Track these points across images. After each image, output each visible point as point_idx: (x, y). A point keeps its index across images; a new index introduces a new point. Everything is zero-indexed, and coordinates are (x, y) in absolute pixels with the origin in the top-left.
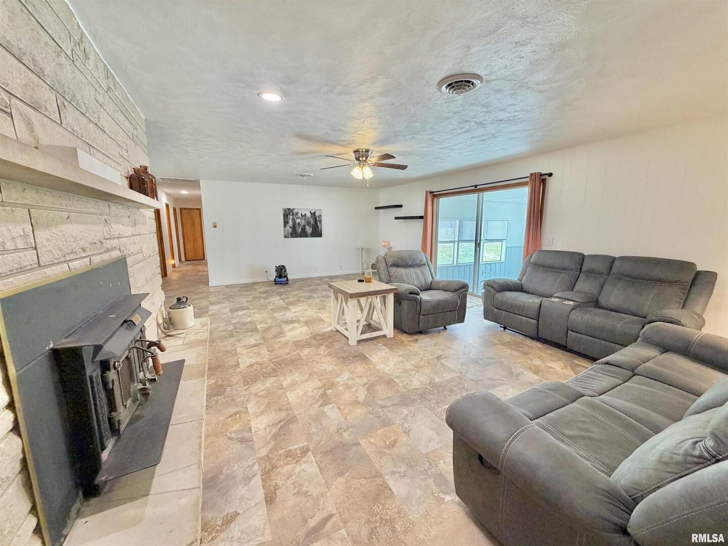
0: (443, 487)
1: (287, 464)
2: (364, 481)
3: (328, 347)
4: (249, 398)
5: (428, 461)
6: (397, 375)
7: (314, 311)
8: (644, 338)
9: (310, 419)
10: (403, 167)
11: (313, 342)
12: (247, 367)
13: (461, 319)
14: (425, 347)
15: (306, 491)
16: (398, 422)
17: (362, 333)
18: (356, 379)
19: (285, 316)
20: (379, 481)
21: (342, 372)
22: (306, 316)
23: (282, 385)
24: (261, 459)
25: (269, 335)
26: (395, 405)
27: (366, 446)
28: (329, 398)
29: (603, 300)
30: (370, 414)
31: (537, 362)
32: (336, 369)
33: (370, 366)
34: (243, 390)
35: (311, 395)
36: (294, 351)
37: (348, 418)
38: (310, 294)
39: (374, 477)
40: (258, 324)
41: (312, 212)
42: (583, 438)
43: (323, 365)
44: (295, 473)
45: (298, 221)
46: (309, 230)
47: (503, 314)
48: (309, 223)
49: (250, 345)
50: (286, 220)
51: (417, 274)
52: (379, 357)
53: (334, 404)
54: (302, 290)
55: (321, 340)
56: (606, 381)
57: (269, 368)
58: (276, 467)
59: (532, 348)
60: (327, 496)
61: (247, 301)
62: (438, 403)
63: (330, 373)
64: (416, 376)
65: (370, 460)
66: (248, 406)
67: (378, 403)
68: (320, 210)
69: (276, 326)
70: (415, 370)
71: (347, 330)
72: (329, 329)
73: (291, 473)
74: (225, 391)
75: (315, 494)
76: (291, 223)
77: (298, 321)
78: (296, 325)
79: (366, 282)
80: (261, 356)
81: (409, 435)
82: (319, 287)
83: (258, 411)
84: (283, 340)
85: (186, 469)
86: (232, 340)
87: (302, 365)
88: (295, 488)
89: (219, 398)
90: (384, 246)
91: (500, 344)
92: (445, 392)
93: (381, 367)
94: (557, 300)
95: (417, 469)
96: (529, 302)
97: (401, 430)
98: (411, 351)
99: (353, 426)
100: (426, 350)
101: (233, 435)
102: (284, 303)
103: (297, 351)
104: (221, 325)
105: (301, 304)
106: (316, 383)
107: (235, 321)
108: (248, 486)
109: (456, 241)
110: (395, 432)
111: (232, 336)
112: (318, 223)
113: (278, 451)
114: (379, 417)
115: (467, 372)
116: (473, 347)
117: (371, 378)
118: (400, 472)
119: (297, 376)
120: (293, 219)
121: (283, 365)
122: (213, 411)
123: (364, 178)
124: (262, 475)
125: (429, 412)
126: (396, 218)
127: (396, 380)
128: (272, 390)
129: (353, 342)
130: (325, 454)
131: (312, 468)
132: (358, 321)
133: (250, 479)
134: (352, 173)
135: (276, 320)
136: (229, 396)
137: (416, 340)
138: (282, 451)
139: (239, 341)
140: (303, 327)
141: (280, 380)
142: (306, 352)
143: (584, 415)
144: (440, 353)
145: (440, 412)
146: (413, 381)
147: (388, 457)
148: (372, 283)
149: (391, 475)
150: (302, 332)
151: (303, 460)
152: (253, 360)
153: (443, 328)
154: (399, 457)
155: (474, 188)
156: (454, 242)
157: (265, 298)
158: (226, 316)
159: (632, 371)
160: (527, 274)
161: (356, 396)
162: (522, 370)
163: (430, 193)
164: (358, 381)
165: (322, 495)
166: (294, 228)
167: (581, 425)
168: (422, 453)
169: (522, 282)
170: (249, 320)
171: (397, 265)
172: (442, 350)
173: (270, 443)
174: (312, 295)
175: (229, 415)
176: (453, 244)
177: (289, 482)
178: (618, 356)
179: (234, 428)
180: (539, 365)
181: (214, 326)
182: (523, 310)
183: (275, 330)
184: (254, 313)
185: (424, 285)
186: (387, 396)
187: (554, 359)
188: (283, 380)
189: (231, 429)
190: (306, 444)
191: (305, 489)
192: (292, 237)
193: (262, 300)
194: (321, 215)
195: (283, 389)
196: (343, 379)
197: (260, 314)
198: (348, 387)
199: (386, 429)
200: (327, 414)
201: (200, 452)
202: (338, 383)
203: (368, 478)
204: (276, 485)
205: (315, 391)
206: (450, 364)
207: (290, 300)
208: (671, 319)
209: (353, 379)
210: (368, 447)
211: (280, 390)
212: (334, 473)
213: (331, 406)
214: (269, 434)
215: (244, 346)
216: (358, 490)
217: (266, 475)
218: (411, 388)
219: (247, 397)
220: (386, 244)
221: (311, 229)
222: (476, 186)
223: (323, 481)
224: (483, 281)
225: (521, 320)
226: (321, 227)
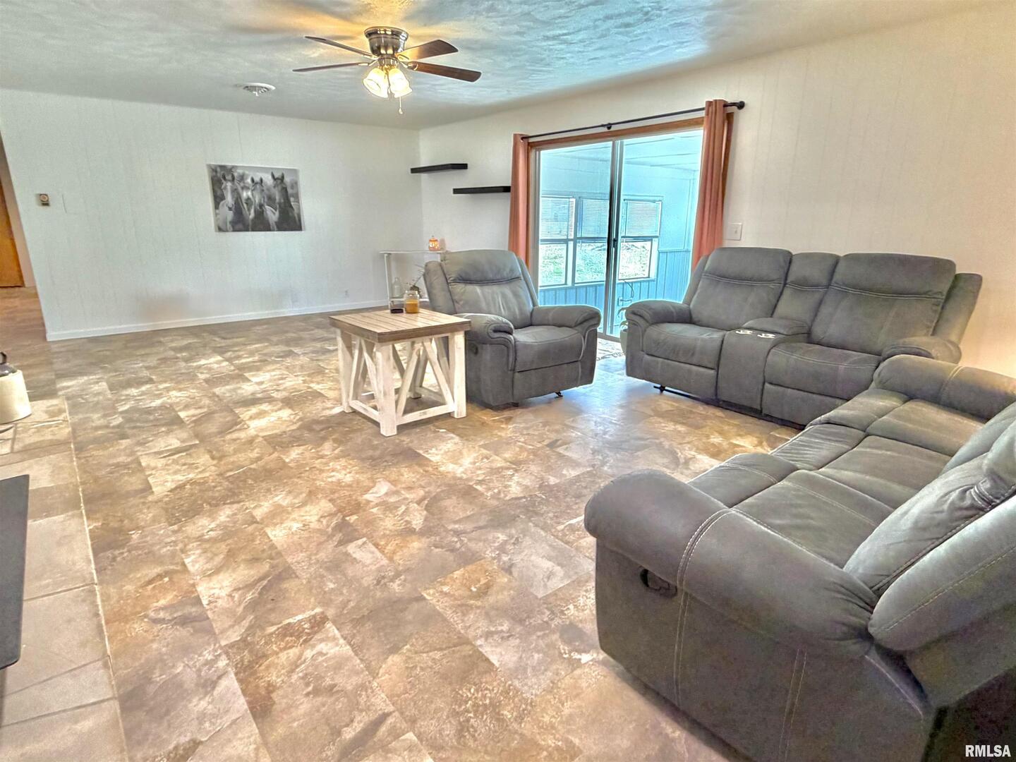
0: (577, 644)
1: (285, 648)
2: (438, 655)
3: (338, 442)
4: (185, 546)
5: (547, 608)
6: (480, 478)
7: (301, 378)
8: (880, 382)
9: (321, 567)
10: (471, 76)
11: (307, 435)
12: (170, 491)
13: (588, 377)
14: (527, 428)
15: (330, 685)
16: (489, 554)
17: (406, 412)
18: (403, 492)
19: (239, 391)
20: (467, 650)
21: (374, 483)
22: (285, 389)
23: (253, 517)
24: (232, 646)
25: (211, 428)
26: (480, 528)
27: (434, 601)
28: (356, 530)
29: (818, 331)
30: (436, 547)
31: (716, 439)
32: (361, 478)
33: (427, 469)
34: (170, 533)
35: (317, 527)
36: (270, 454)
37: (395, 558)
38: (287, 349)
39: (455, 646)
40: (180, 410)
41: (276, 176)
42: (798, 527)
43: (332, 474)
44: (305, 660)
45: (245, 194)
46: (272, 215)
47: (660, 365)
48: (271, 200)
49: (168, 450)
50: (219, 193)
51: (504, 296)
52: (442, 452)
53: (364, 539)
54: (268, 340)
55: (322, 430)
56: (826, 449)
57: (219, 488)
58: (265, 656)
59: (706, 418)
60: (371, 688)
61: (148, 368)
62: (557, 517)
63: (350, 486)
64: (515, 478)
65: (445, 620)
66: (187, 561)
67: (450, 528)
68: (295, 172)
69: (221, 411)
70: (513, 468)
71: (375, 408)
72: (337, 410)
73: (296, 662)
74: (129, 539)
75: (349, 688)
76: (229, 199)
77: (269, 400)
78: (265, 407)
79: (408, 313)
80: (197, 468)
81: (511, 573)
82: (305, 335)
83: (208, 566)
84: (242, 435)
85: (75, 672)
86: (125, 443)
87: (291, 478)
88: (307, 685)
89: (117, 552)
90: (433, 249)
91: (655, 415)
92: (568, 499)
93: (449, 468)
94: (748, 332)
95: (530, 623)
96: (703, 340)
97: (495, 567)
98: (501, 436)
99: (408, 570)
100: (528, 434)
101: (162, 615)
102: (232, 368)
103: (276, 455)
104: (95, 416)
105: (269, 368)
106: (325, 505)
107: (126, 407)
108: (212, 695)
109: (571, 240)
110: (486, 571)
111: (124, 436)
112: (292, 199)
113: (263, 629)
114: (453, 550)
115: (603, 463)
116: (611, 423)
117: (432, 488)
118: (502, 631)
119: (282, 499)
120: (235, 191)
121: (250, 482)
122: (107, 577)
123: (391, 95)
124: (236, 674)
125: (543, 533)
126: (456, 191)
127: (478, 487)
128: (233, 527)
129: (388, 429)
130: (358, 622)
131: (337, 648)
132: (397, 391)
133: (214, 684)
134: (366, 82)
135: (220, 400)
136: (137, 548)
137: (509, 420)
138: (272, 629)
139: (142, 444)
140: (280, 409)
141: (247, 509)
142: (294, 454)
143: (798, 497)
144: (553, 436)
145: (563, 530)
146: (510, 486)
147: (478, 611)
148: (419, 315)
149: (486, 640)
150: (279, 418)
151: (318, 636)
152: (180, 478)
153: (554, 395)
154: (497, 609)
155: (605, 129)
156: (566, 241)
157: (187, 360)
158: (101, 398)
159: (864, 430)
160: (698, 291)
161: (406, 521)
162: (693, 453)
163: (522, 139)
164: (408, 496)
165: (363, 687)
166: (238, 209)
167: (794, 511)
168: (536, 597)
169: (691, 306)
170: (158, 402)
171: (465, 280)
172: (557, 431)
173: (244, 619)
174: (292, 349)
175: (147, 579)
176: (564, 246)
177: (295, 677)
178: (843, 411)
179: (162, 602)
180: (719, 443)
181: (77, 418)
182: (693, 354)
183: (221, 419)
184: (168, 390)
185: (518, 317)
186: (465, 515)
187: (741, 433)
188: (255, 508)
189: (155, 604)
190: (318, 610)
191: (328, 681)
192: (234, 230)
193: (183, 364)
194: (296, 183)
195: (258, 523)
196: (378, 495)
197: (180, 390)
198: (388, 507)
199: (470, 568)
200: (354, 556)
201: (103, 639)
202: (368, 502)
203: (445, 649)
204: (269, 684)
205: (324, 521)
206: (573, 453)
207: (243, 361)
208: (917, 350)
209: (397, 493)
210: (438, 601)
211: (249, 525)
212: (381, 650)
213: (360, 542)
214: (240, 605)
215: (155, 453)
216: (429, 670)
217: (246, 673)
218: (507, 498)
219: (180, 546)
220: (437, 245)
221: (277, 213)
222: (609, 126)
223: (362, 666)
224: (623, 309)
225: (690, 371)
226: (299, 209)
